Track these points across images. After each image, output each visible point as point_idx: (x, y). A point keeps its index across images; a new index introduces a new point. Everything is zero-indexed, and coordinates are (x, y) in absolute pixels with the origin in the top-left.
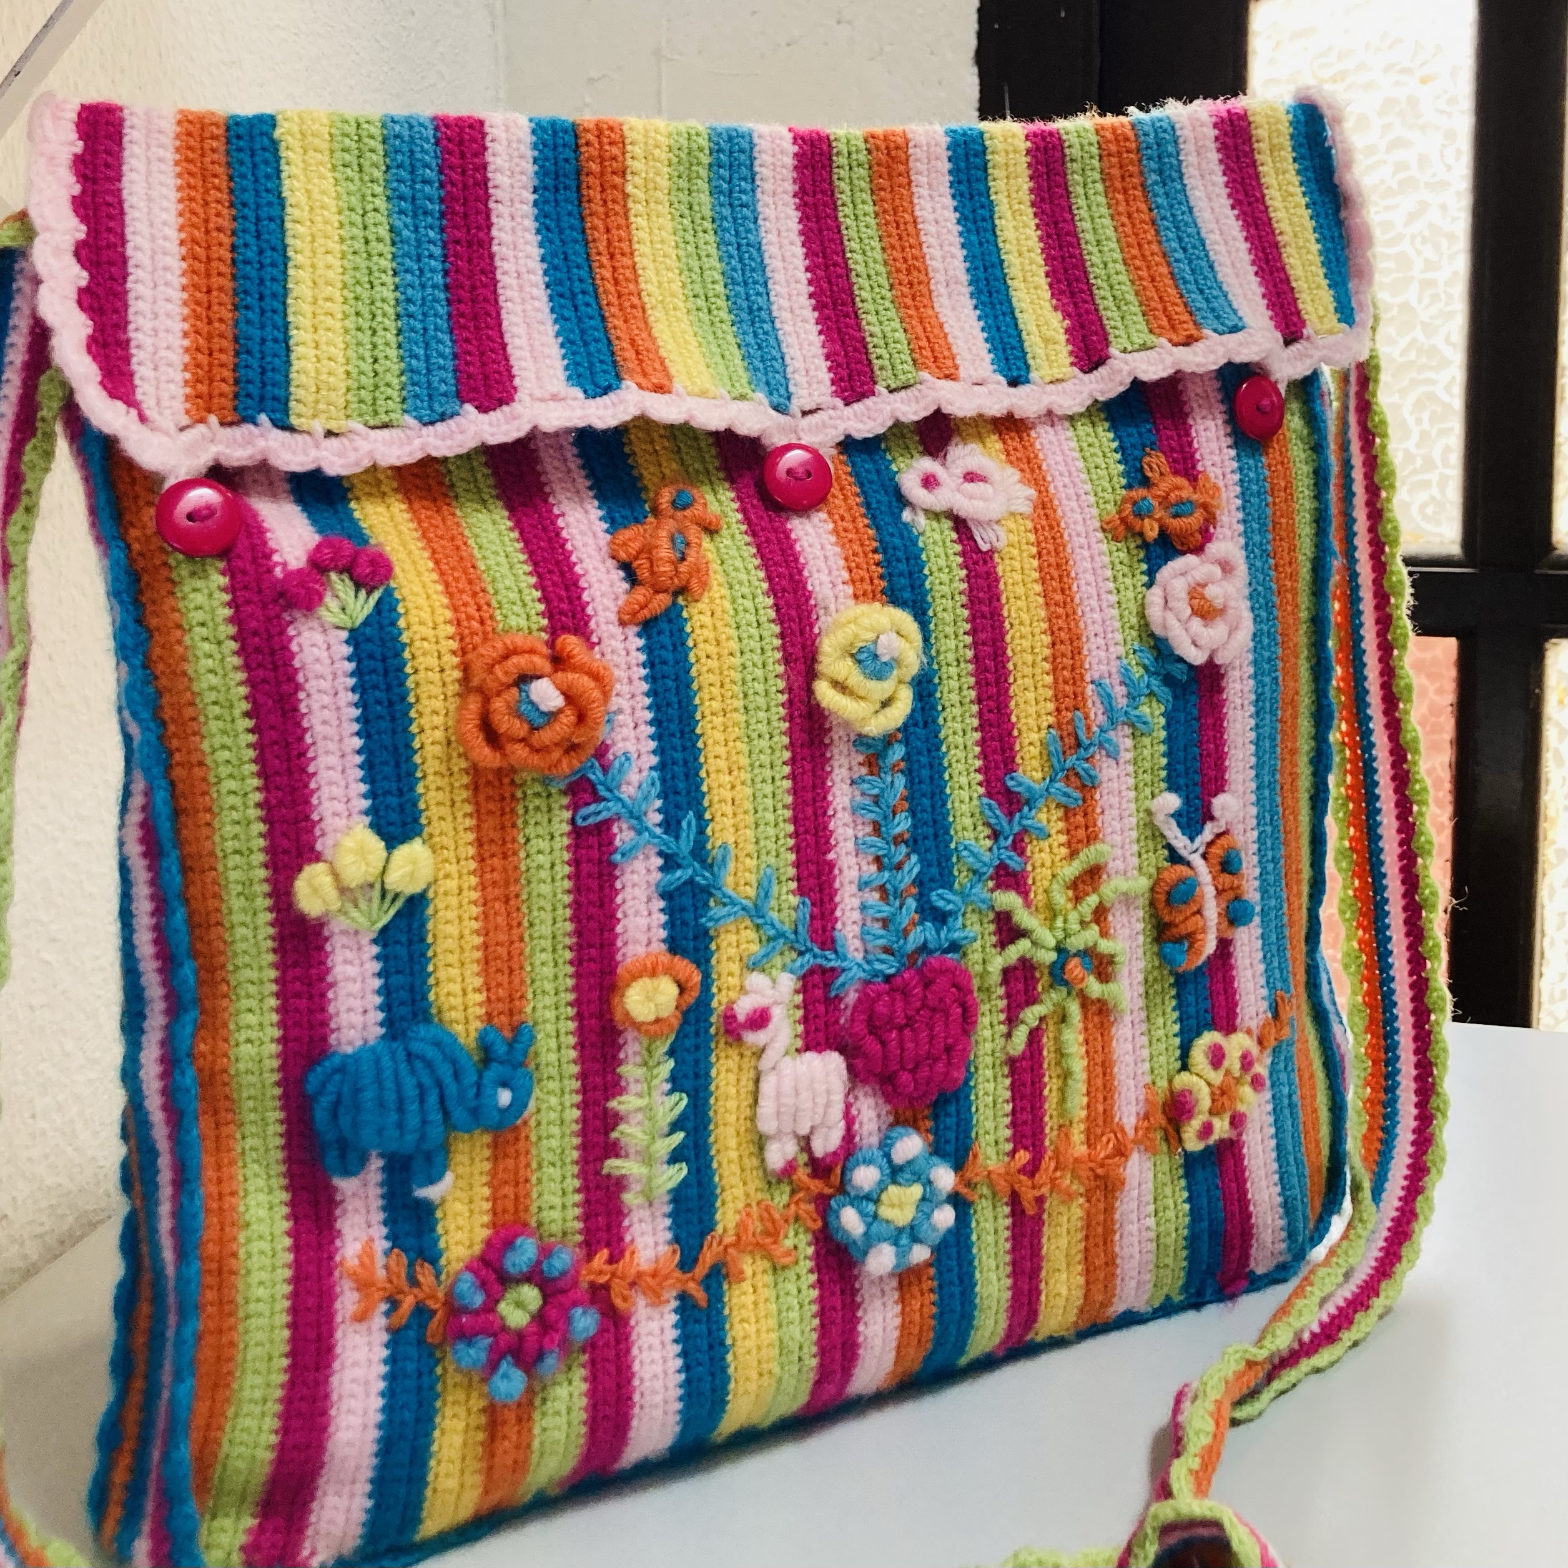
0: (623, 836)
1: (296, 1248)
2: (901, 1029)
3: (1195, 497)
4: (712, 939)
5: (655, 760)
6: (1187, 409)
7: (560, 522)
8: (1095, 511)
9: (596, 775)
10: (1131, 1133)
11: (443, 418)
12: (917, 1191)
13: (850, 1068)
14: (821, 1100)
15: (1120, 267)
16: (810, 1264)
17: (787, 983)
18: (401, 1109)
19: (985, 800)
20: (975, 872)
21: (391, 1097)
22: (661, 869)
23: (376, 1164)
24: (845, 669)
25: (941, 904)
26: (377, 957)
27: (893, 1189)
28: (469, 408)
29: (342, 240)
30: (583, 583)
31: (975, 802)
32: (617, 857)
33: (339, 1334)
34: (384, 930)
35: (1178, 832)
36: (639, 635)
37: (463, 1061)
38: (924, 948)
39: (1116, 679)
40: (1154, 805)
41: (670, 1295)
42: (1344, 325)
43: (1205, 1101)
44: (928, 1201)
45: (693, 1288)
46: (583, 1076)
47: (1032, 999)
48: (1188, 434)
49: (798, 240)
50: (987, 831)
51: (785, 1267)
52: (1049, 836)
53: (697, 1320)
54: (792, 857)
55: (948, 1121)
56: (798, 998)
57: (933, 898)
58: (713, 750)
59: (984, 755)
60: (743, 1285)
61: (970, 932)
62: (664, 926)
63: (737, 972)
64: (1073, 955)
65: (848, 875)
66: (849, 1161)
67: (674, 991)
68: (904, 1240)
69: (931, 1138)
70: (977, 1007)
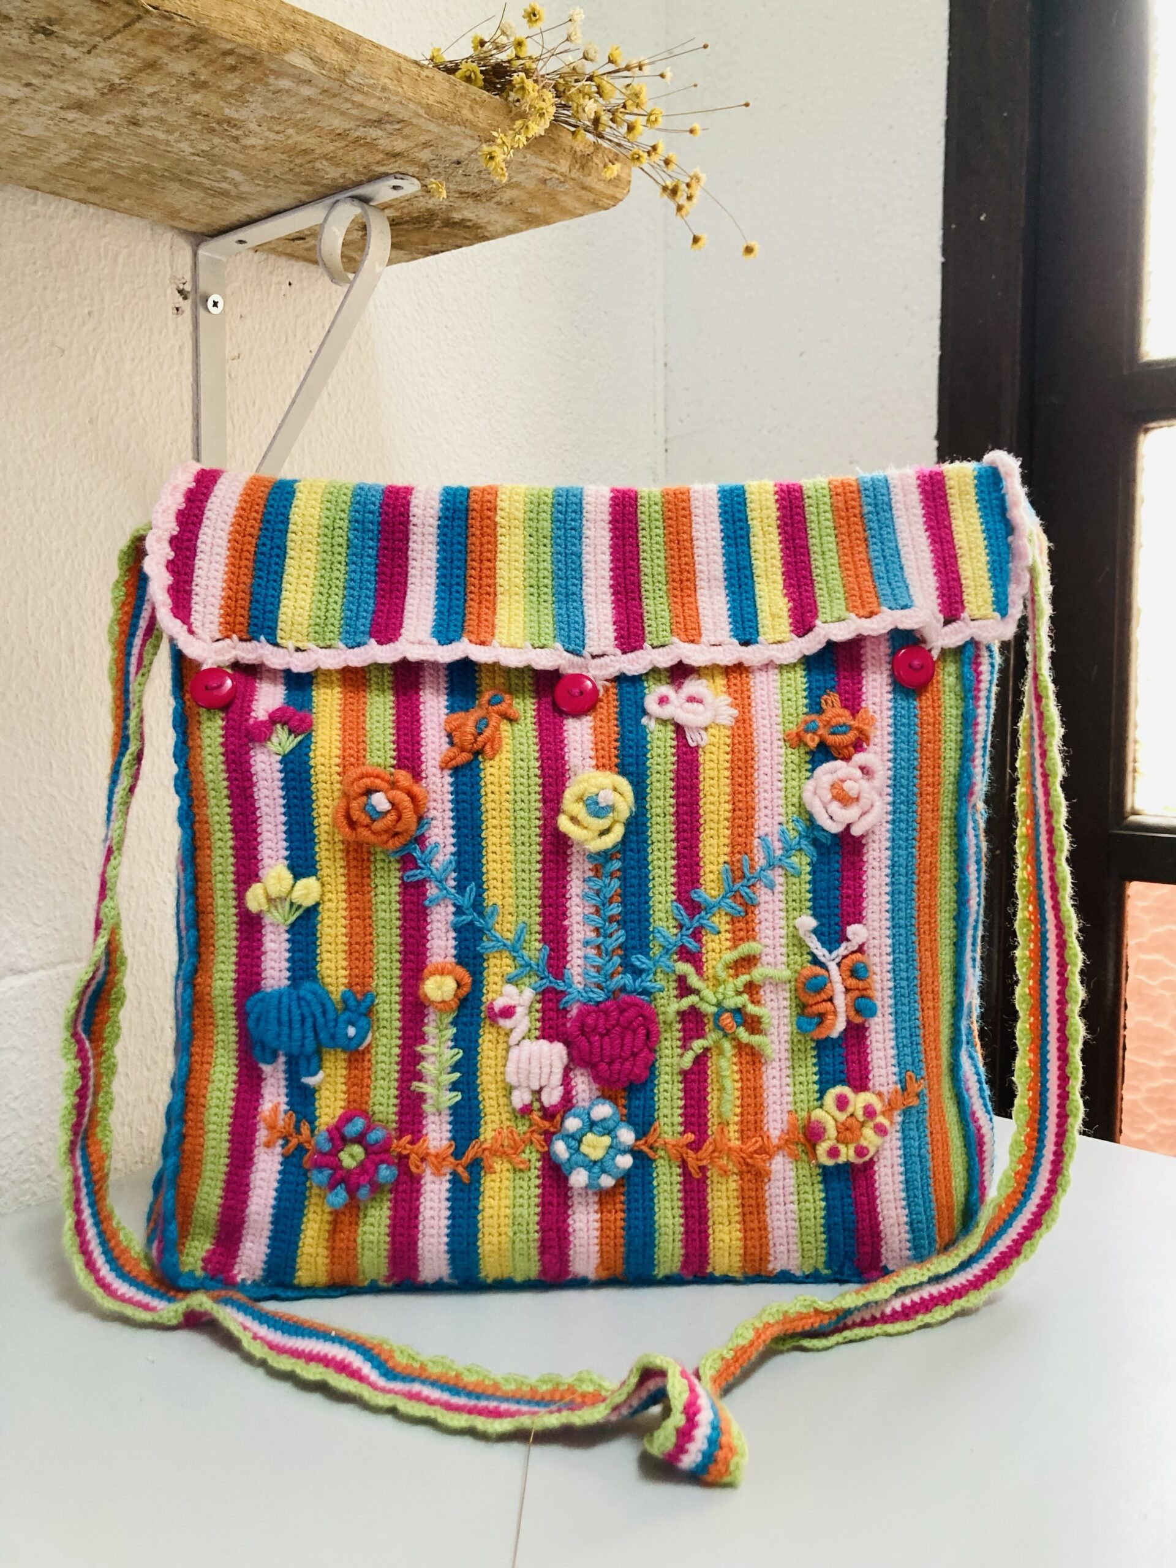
0: (432, 891)
1: (237, 1100)
2: (602, 1036)
3: (852, 723)
4: (484, 960)
5: (453, 849)
6: (863, 666)
7: (421, 707)
8: (780, 728)
9: (417, 854)
10: (775, 1141)
11: (358, 645)
12: (606, 1140)
13: (569, 1054)
14: (546, 1070)
15: (836, 569)
16: (537, 1172)
17: (529, 994)
18: (291, 1027)
19: (675, 904)
20: (664, 947)
21: (285, 1018)
22: (454, 914)
23: (282, 1059)
24: (579, 810)
25: (638, 963)
26: (288, 940)
27: (589, 1136)
28: (373, 641)
29: (318, 544)
30: (423, 743)
31: (669, 904)
32: (427, 903)
33: (256, 1152)
34: (293, 925)
35: (819, 945)
36: (451, 776)
37: (329, 1006)
38: (623, 989)
39: (776, 837)
40: (797, 922)
41: (447, 1170)
42: (997, 615)
43: (831, 1131)
44: (615, 1149)
45: (460, 1169)
46: (403, 1029)
47: (701, 1035)
48: (860, 682)
49: (608, 551)
50: (675, 923)
51: (521, 1170)
52: (719, 933)
53: (462, 1190)
54: (539, 919)
55: (637, 1102)
56: (539, 1006)
57: (633, 959)
58: (491, 848)
59: (678, 875)
60: (493, 1176)
61: (658, 985)
62: (455, 947)
63: (500, 983)
64: (727, 1011)
65: (576, 936)
66: (565, 1112)
67: (454, 985)
68: (596, 1169)
69: (625, 1111)
70: (659, 1033)
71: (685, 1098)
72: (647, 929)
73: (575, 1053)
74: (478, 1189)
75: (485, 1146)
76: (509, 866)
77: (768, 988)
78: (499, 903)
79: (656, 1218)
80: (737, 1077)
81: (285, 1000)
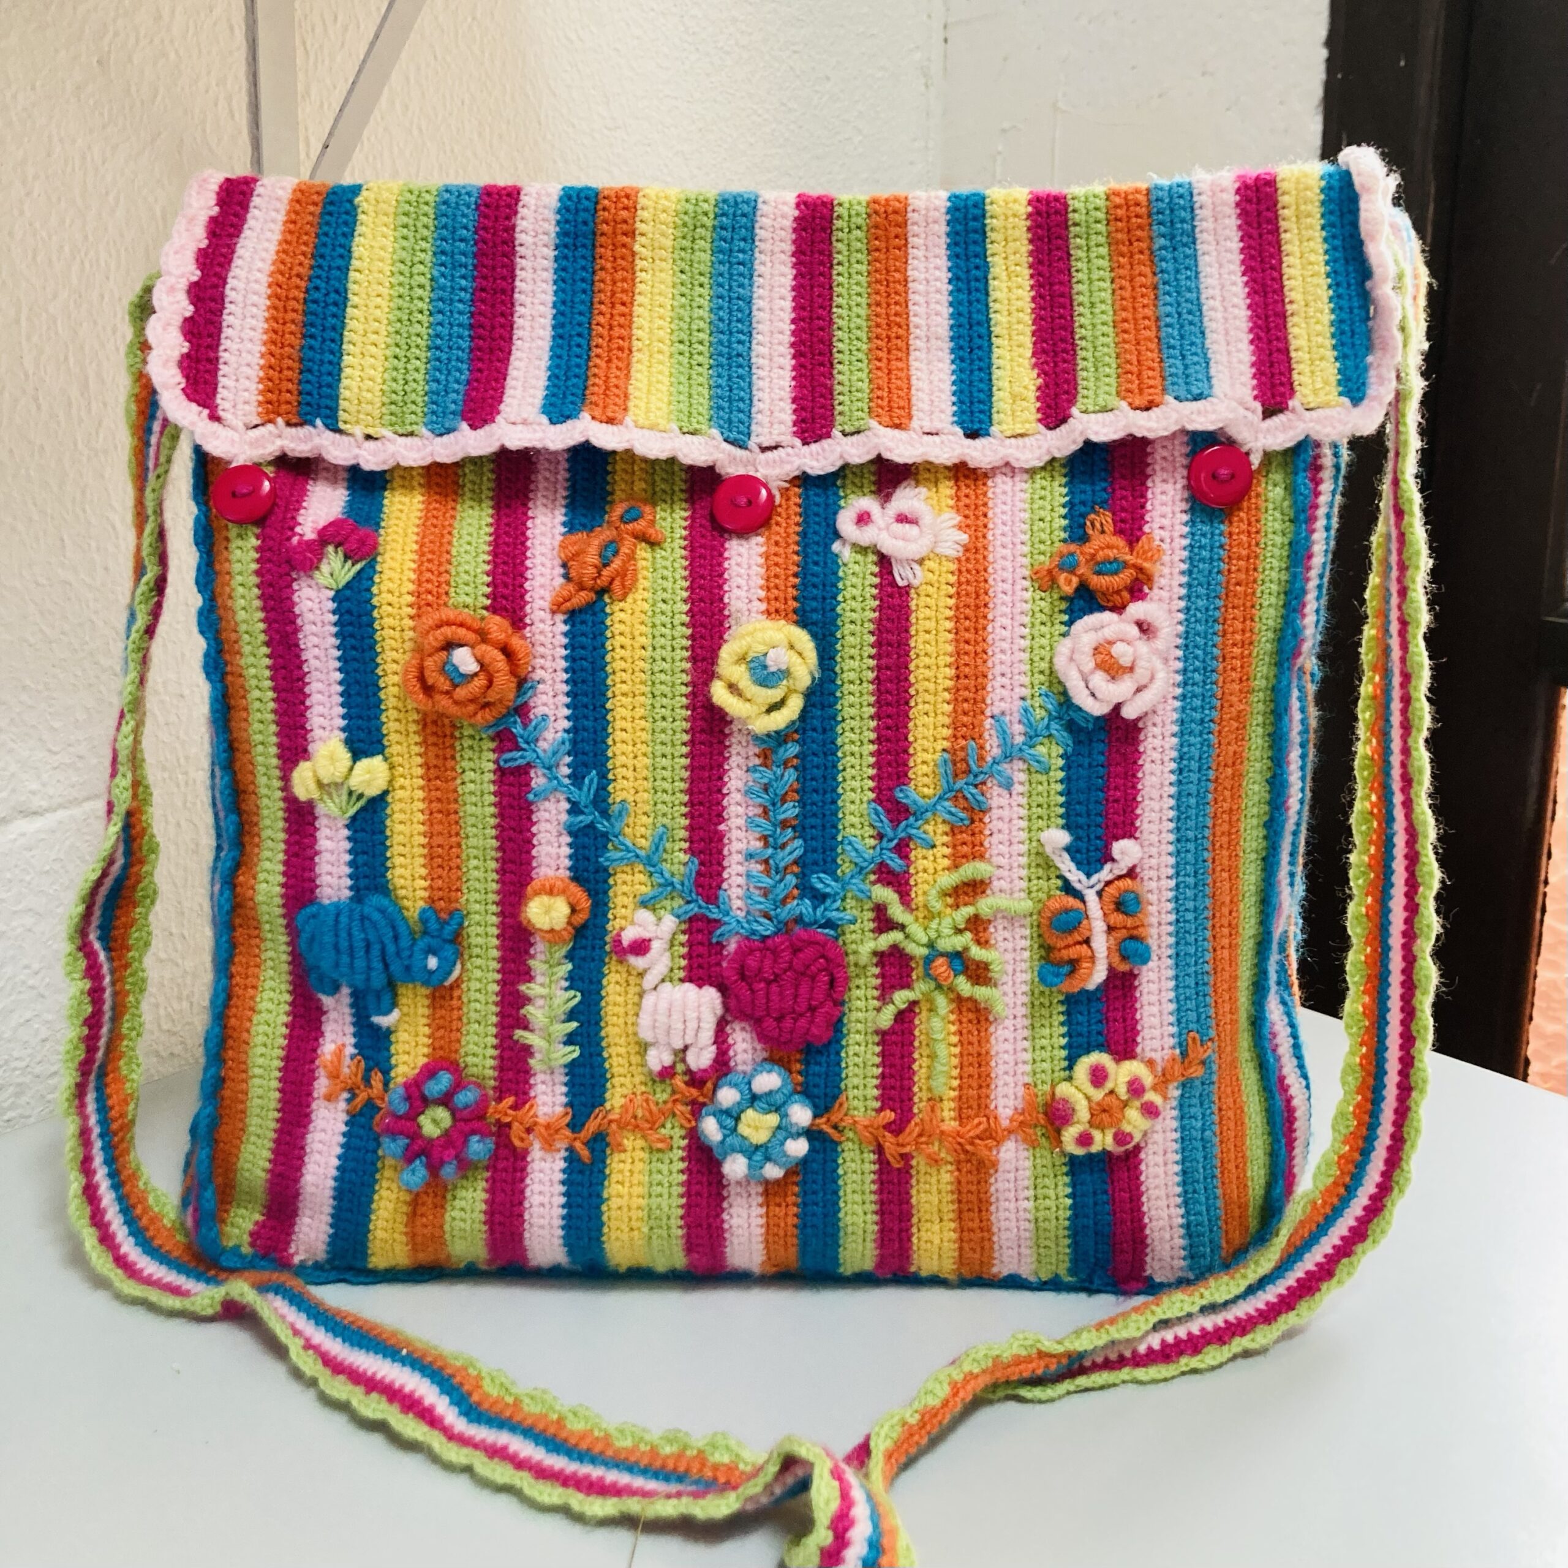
0: (538, 780)
1: (290, 1037)
2: (769, 983)
3: (1128, 557)
4: (610, 875)
5: (567, 724)
6: (1149, 471)
7: (529, 524)
8: (1027, 561)
9: (518, 730)
10: (1005, 1122)
11: (449, 431)
12: (773, 1119)
13: (726, 1005)
14: (692, 1025)
15: (1109, 330)
16: (681, 1153)
17: (669, 923)
18: (352, 956)
19: (873, 805)
20: (856, 864)
21: (344, 944)
22: (569, 812)
23: (346, 991)
24: (739, 674)
25: (820, 886)
26: (349, 839)
27: (750, 1113)
28: (464, 426)
29: (392, 286)
30: (528, 574)
31: (865, 805)
32: (531, 797)
33: (314, 1106)
34: (354, 819)
35: (1072, 866)
36: (565, 622)
37: (402, 930)
38: (798, 920)
39: (1016, 717)
40: (1045, 836)
41: (562, 1145)
42: (1346, 401)
43: (1083, 1113)
44: (784, 1131)
45: (578, 1145)
46: (502, 960)
47: (907, 985)
48: (1143, 496)
49: (789, 295)
50: (872, 832)
51: (659, 1150)
52: (934, 846)
53: (581, 1172)
54: (685, 822)
55: (817, 1068)
56: (683, 938)
57: (814, 880)
58: (619, 724)
59: (877, 765)
60: (623, 1156)
61: (848, 915)
62: (570, 857)
63: (631, 906)
64: (942, 955)
65: (736, 846)
66: (719, 1078)
67: (566, 910)
68: (758, 1157)
69: (800, 1078)
70: (847, 979)
71: (883, 1064)
72: (834, 838)
73: (733, 1003)
74: (602, 1172)
75: (611, 1117)
76: (644, 748)
77: (1000, 924)
78: (631, 799)
79: (841, 1215)
80: (955, 1039)
81: (344, 919)
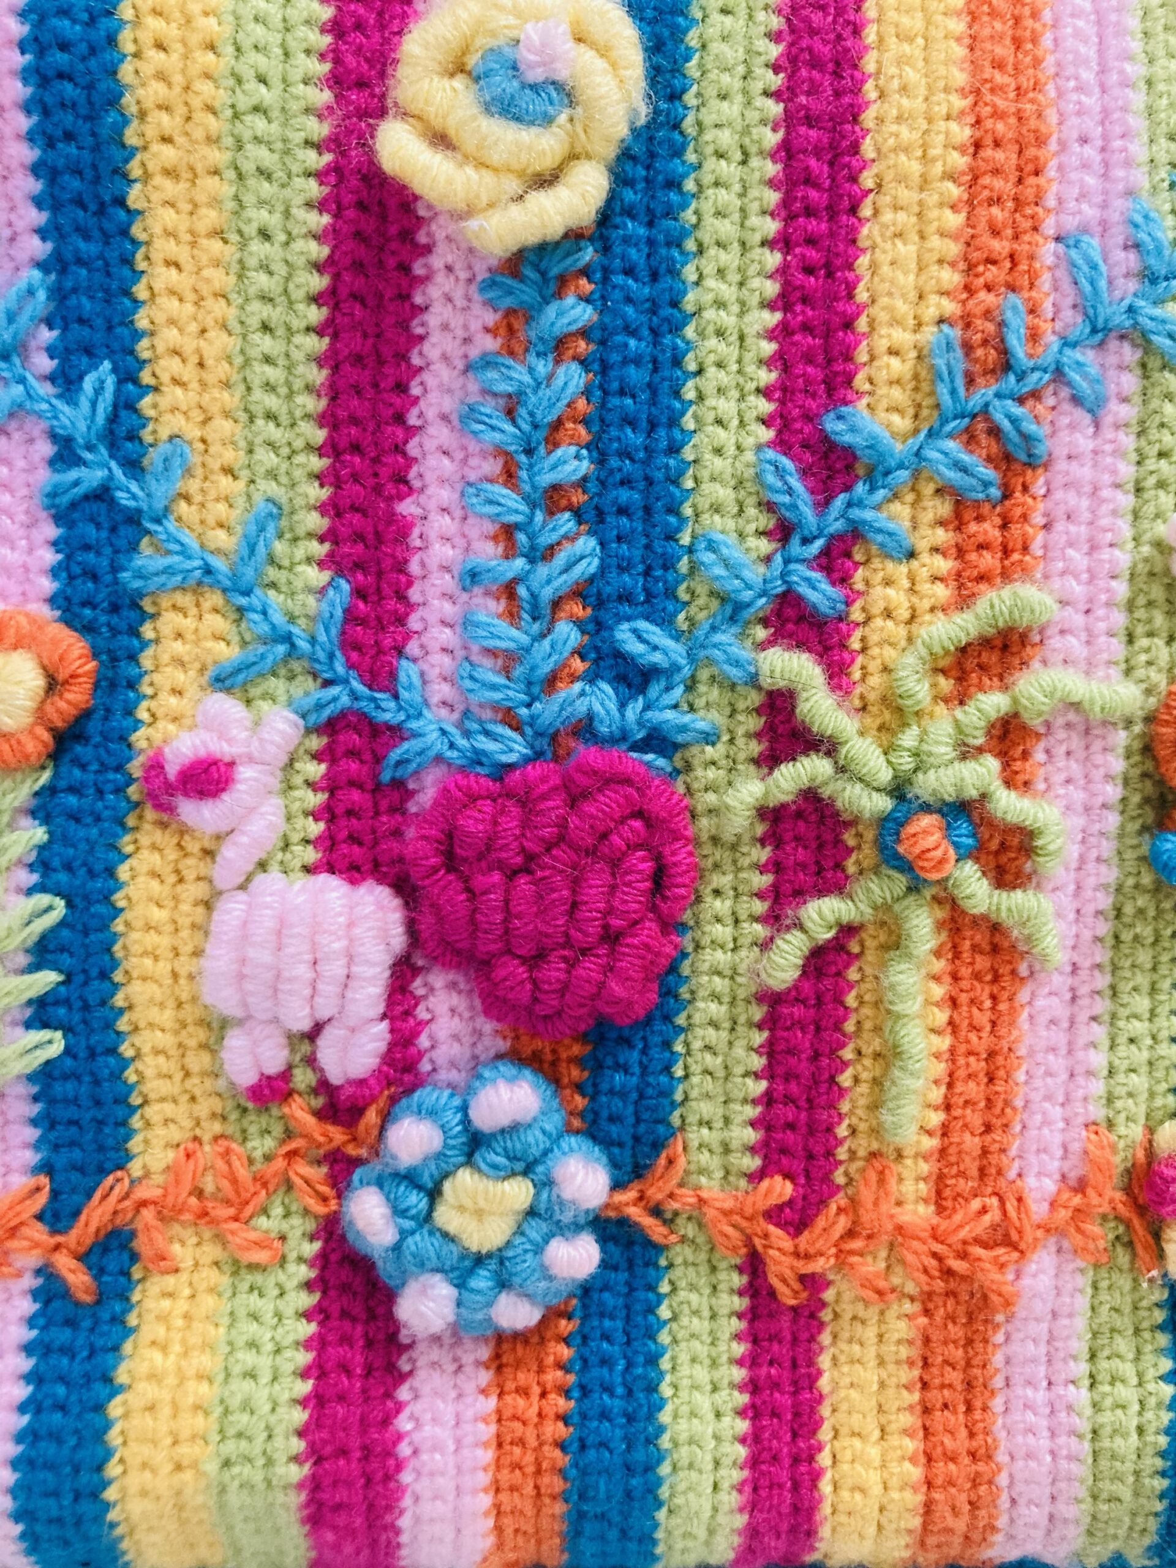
4: (144, 616)
10: (1038, 1209)
12: (519, 1192)
13: (412, 927)
14: (335, 969)
16: (305, 1272)
17: (283, 730)
19: (771, 454)
20: (723, 599)
22: (53, 464)
25: (634, 647)
27: (465, 1177)
31: (749, 456)
38: (584, 728)
39: (1118, 235)
44: (545, 1218)
45: (64, 1261)
47: (830, 886)
50: (766, 521)
51: (252, 1267)
52: (912, 555)
53: (70, 1323)
54: (318, 493)
55: (618, 1078)
56: (316, 770)
57: (625, 636)
58: (163, 248)
59: (779, 361)
60: (170, 1281)
61: (701, 721)
62: (54, 572)
63: (192, 691)
64: (926, 808)
65: (441, 552)
66: (394, 1100)
68: (482, 1281)
69: (580, 1102)
70: (696, 873)
71: (768, 1073)
72: (671, 537)
73: (427, 921)
74: (119, 1320)
75: (141, 1193)
76: (219, 308)
77: (1062, 740)
78: (193, 432)
79: (665, 1417)
80: (941, 1017)
